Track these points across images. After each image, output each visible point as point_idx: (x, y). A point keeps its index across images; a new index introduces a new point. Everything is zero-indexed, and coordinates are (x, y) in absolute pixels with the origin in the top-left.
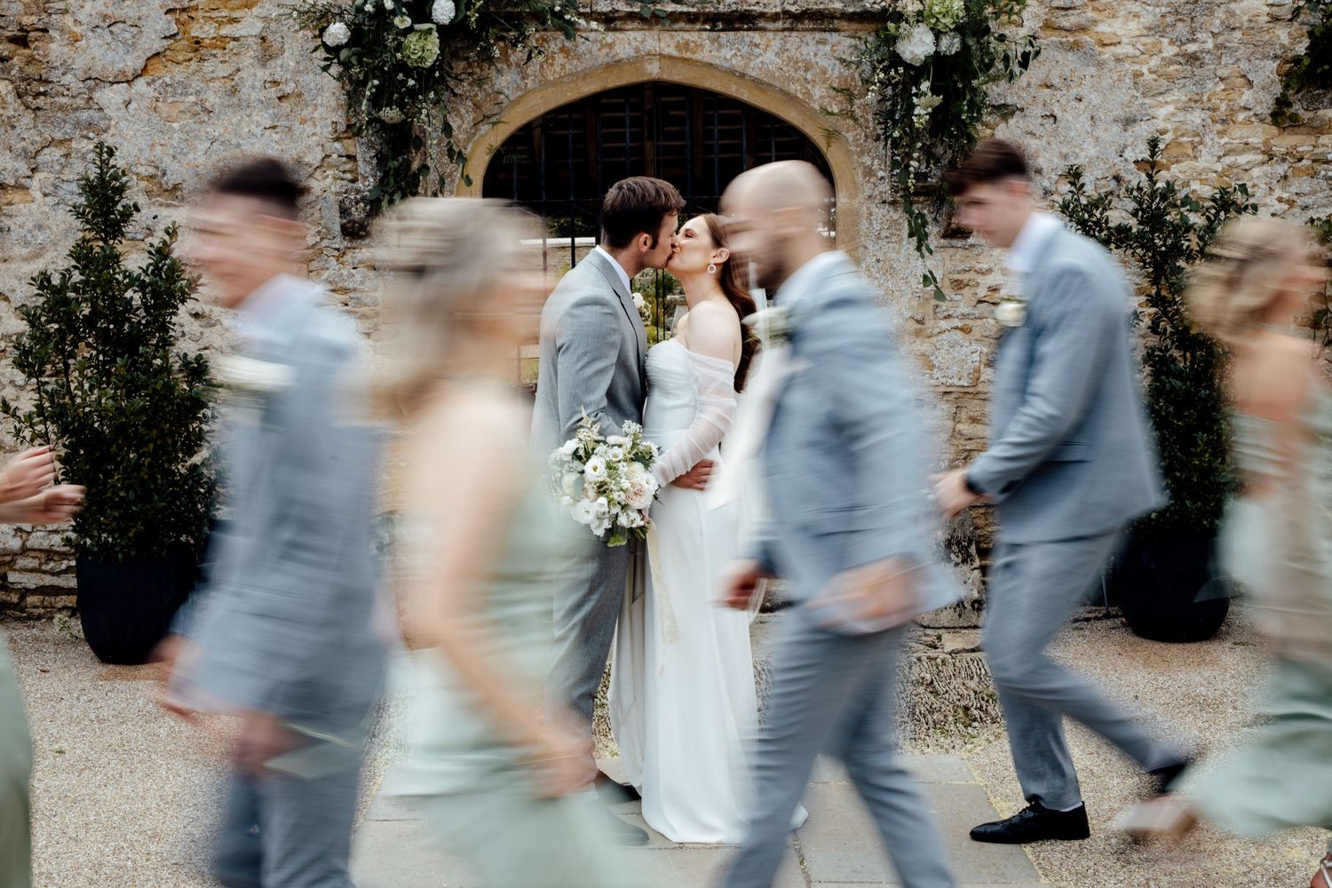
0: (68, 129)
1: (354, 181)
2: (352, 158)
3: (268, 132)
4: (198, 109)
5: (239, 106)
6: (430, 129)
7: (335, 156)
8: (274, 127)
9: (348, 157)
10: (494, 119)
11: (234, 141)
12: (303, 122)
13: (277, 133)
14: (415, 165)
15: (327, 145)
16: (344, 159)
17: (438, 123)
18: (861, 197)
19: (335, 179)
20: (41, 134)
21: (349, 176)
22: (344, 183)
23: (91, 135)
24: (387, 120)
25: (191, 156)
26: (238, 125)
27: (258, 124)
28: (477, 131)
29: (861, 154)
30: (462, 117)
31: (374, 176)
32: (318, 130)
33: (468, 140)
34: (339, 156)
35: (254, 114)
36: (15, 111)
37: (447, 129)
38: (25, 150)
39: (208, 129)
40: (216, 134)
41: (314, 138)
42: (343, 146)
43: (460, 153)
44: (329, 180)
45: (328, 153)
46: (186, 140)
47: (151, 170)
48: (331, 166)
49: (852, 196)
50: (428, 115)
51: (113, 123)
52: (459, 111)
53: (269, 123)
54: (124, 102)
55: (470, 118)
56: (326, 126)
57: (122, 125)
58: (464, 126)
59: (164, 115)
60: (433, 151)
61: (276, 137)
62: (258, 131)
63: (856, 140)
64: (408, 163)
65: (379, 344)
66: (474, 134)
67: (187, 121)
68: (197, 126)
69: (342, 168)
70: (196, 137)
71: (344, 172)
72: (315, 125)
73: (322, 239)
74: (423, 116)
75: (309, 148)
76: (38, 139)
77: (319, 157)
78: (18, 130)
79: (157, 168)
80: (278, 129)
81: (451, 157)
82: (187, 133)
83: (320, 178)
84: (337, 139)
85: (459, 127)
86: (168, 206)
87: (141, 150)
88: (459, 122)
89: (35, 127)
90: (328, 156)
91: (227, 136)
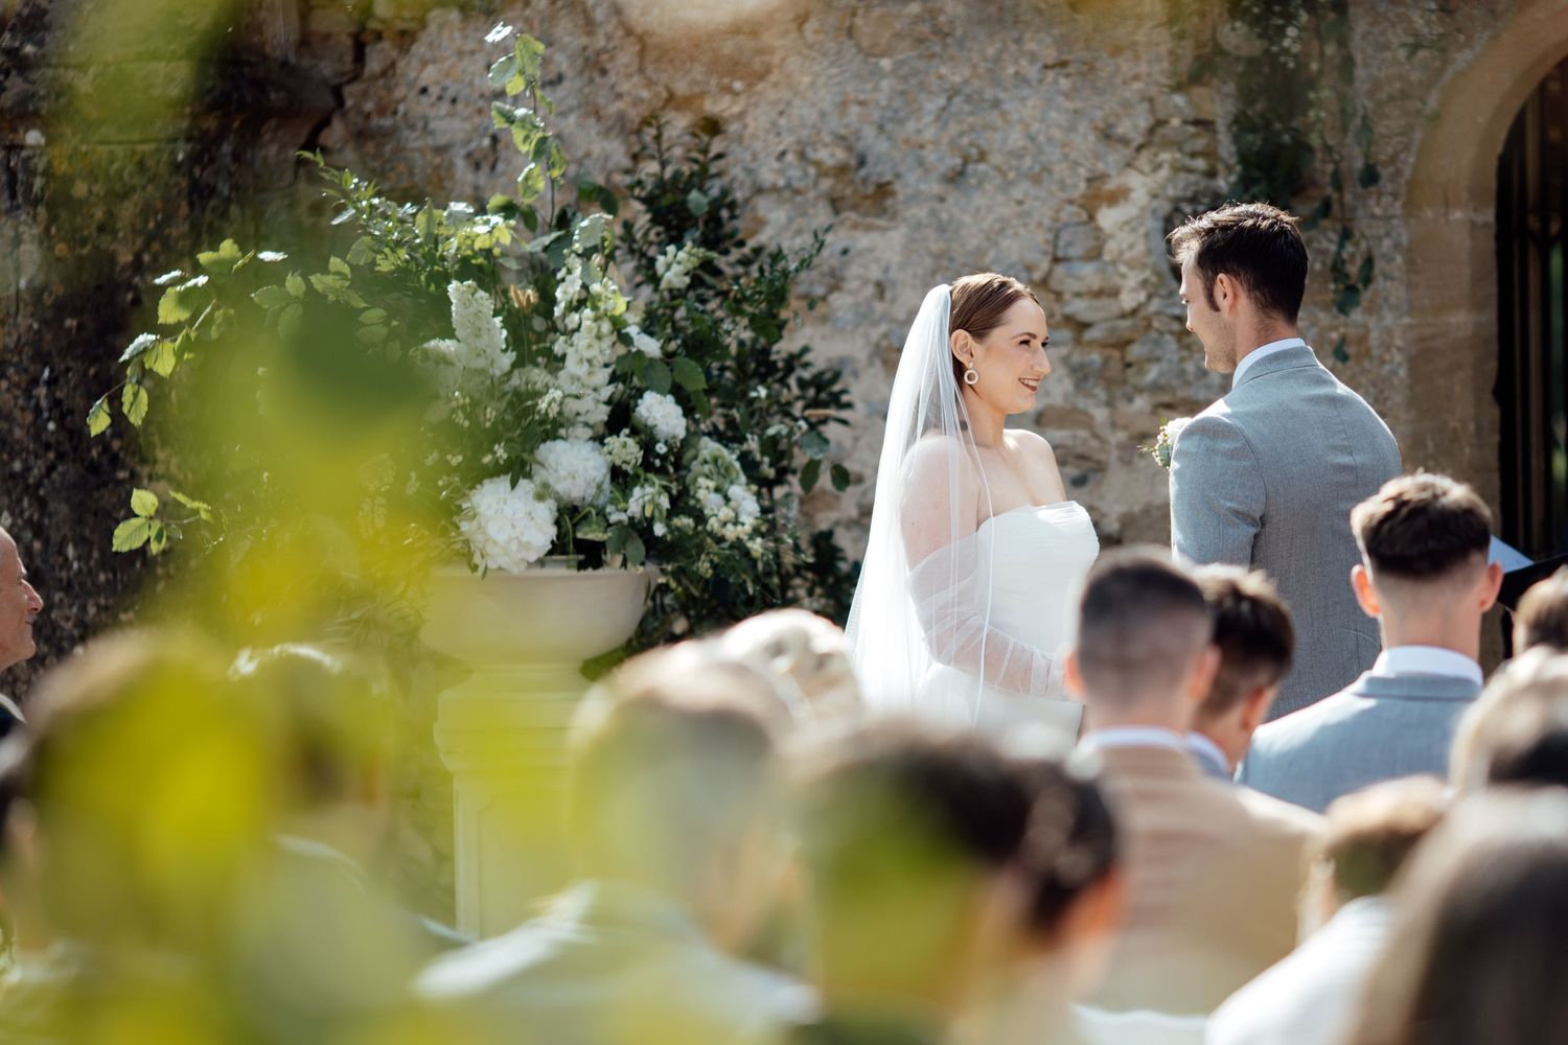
0: (698, 72)
1: (1211, 174)
2: (1203, 124)
3: (1050, 75)
4: (925, 28)
5: (1000, 20)
7: (1175, 122)
8: (1063, 64)
9: (1197, 123)
11: (989, 93)
12: (1117, 51)
13: (1068, 76)
15: (1160, 100)
16: (1192, 129)
19: (1178, 169)
20: (649, 83)
21: (1200, 164)
22: (1192, 178)
23: (738, 85)
25: (911, 126)
26: (997, 59)
27: (1033, 57)
28: (1446, 62)
32: (1143, 68)
33: (1428, 85)
34: (1185, 122)
35: (1027, 36)
36: (609, 38)
38: (621, 117)
39: (943, 70)
40: (957, 79)
41: (1137, 86)
42: (1190, 102)
44: (1164, 173)
45: (1161, 115)
46: (903, 93)
47: (841, 155)
48: (1167, 144)
51: (776, 60)
53: (1050, 55)
54: (795, 19)
56: (1159, 60)
57: (793, 63)
59: (866, 43)
61: (1064, 83)
62: (1032, 72)
66: (1441, 71)
67: (906, 52)
68: (921, 65)
69: (1188, 148)
70: (922, 86)
71: (1193, 155)
72: (1137, 57)
73: (1150, 297)
75: (1126, 105)
76: (645, 94)
77: (1144, 123)
78: (612, 78)
79: (849, 149)
80: (1071, 69)
82: (905, 78)
83: (1147, 168)
84: (1178, 88)
86: (868, 228)
87: (823, 115)
89: (641, 70)
90: (1161, 123)
91: (976, 83)
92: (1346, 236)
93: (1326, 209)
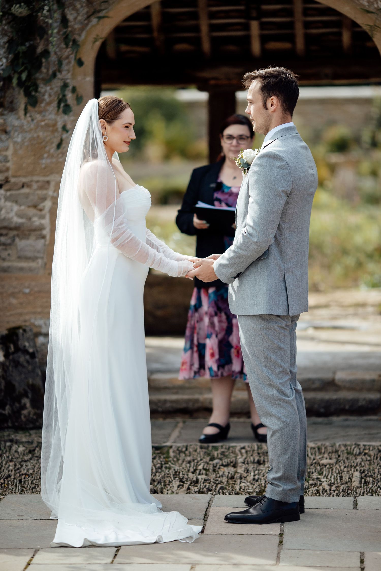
6: (50, 21)
10: (101, 14)
14: (40, 49)
17: (57, 15)
24: (17, 14)
30: (77, 10)
31: (7, 58)
33: (82, 30)
37: (64, 21)
43: (75, 41)
50: (49, 11)
52: (75, 6)
55: (84, 11)
58: (79, 18)
60: (54, 39)
64: (33, 48)
65: (8, 193)
66: (87, 25)
74: (45, 12)
81: (67, 43)
85: (75, 19)
88: (75, 15)
92: (65, 86)
93: (54, 75)
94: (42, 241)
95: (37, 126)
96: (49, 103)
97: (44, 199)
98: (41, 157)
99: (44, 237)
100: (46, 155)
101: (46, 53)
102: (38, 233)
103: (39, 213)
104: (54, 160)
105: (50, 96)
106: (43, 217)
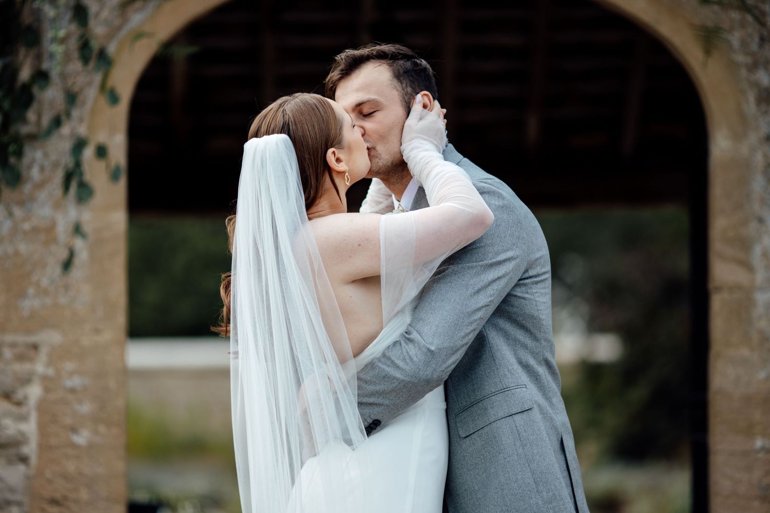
14: (25, 74)
18: (753, 138)
28: (125, 20)
29: (754, 67)
33: (112, 35)
37: (80, 15)
43: (100, 52)
49: (738, 137)
60: (55, 50)
63: (744, 44)
81: (85, 60)
92: (79, 145)
93: (57, 122)
94: (22, 468)
95: (15, 230)
96: (40, 186)
97: (26, 381)
98: (22, 294)
99: (24, 460)
100: (31, 291)
101: (41, 76)
102: (12, 451)
103: (14, 409)
104: (48, 301)
105: (42, 169)
106: (23, 418)
